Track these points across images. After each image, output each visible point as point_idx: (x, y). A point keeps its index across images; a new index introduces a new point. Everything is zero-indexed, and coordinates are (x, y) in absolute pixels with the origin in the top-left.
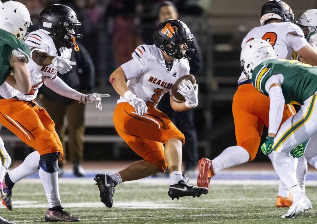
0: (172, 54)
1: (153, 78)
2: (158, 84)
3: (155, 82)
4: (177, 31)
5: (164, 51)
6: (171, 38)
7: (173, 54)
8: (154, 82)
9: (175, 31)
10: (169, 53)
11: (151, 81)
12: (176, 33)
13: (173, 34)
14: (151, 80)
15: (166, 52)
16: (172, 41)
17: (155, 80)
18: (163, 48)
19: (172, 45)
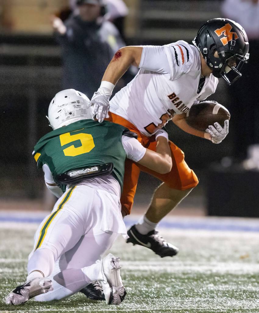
0: (214, 66)
1: (175, 96)
2: (176, 106)
3: (175, 101)
4: (236, 40)
5: (206, 57)
6: (224, 45)
7: (216, 67)
8: (173, 102)
9: (233, 39)
10: (210, 64)
11: (171, 99)
12: (233, 42)
13: (229, 43)
14: (171, 97)
15: (206, 60)
16: (222, 51)
17: (175, 100)
18: (206, 52)
19: (220, 55)
